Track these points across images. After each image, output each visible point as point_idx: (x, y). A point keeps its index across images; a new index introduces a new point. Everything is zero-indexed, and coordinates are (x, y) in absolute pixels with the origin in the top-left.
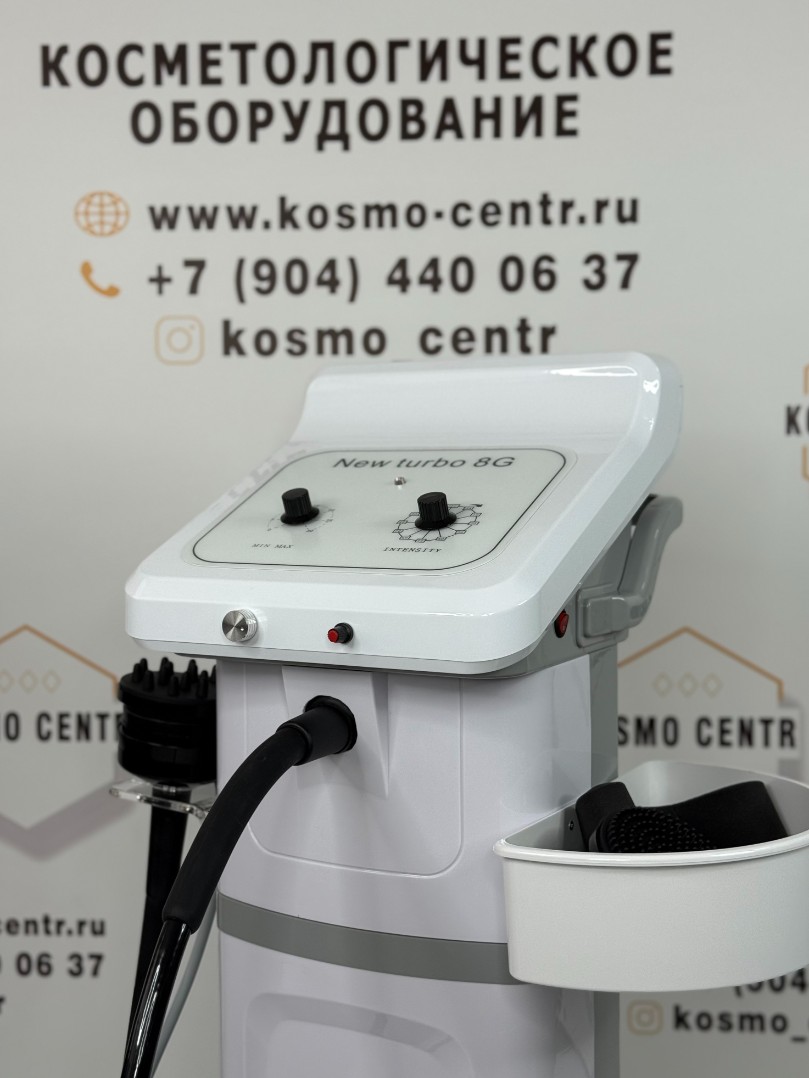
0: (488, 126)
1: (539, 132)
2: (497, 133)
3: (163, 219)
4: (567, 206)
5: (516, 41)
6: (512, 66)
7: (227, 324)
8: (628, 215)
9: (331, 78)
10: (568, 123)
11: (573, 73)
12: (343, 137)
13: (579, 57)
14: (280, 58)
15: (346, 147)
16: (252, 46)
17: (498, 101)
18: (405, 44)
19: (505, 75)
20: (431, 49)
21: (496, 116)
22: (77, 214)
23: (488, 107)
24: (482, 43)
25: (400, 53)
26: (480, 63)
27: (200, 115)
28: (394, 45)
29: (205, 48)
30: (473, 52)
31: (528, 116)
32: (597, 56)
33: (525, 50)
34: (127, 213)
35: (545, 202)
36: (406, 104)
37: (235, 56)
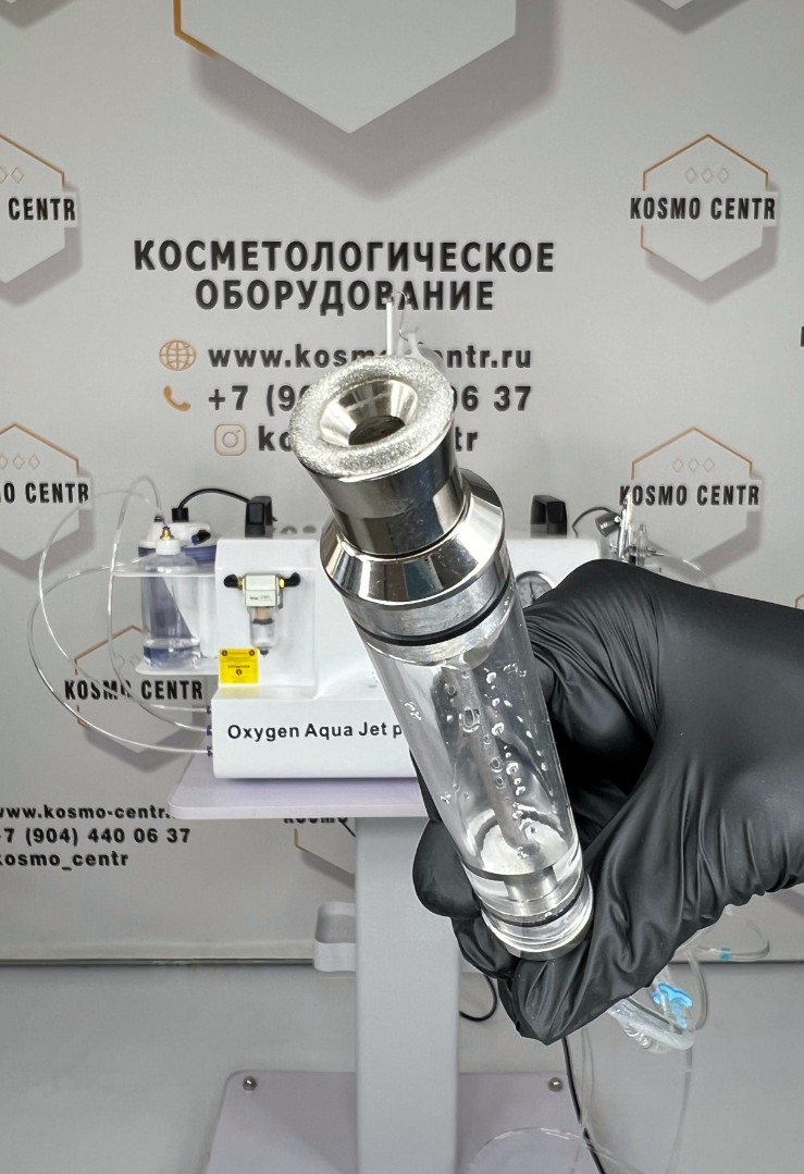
0: (434, 300)
1: (467, 306)
2: (440, 305)
3: (219, 358)
4: (485, 354)
5: (453, 245)
6: (450, 262)
7: (261, 429)
8: (525, 360)
9: (330, 266)
10: (487, 301)
11: (489, 268)
12: (339, 306)
13: (493, 257)
14: (297, 252)
15: (341, 312)
16: (278, 244)
17: (440, 284)
18: (380, 245)
19: (445, 267)
20: (397, 247)
21: (439, 294)
22: (161, 355)
23: (434, 288)
24: (430, 246)
25: (377, 251)
26: (429, 258)
27: (243, 289)
28: (373, 246)
29: (246, 245)
30: (424, 252)
31: (460, 294)
32: (505, 256)
33: (458, 251)
34: (195, 354)
35: (471, 351)
36: (380, 284)
37: (266, 250)
